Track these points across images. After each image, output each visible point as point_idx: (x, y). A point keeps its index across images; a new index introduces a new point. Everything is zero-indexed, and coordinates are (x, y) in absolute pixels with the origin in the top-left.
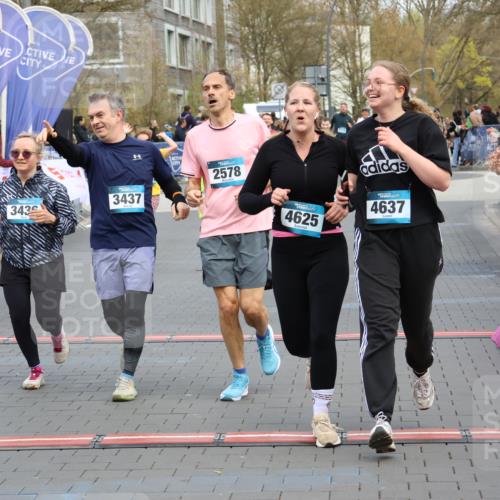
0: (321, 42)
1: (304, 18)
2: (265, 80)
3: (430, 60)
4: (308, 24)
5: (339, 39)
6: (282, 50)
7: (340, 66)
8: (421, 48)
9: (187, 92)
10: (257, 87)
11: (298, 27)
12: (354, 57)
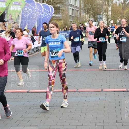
0: (101, 10)
1: (97, 5)
2: (89, 18)
3: (123, 13)
4: (98, 6)
5: (105, 9)
6: (93, 12)
7: (105, 15)
8: (122, 11)
9: (73, 20)
10: (87, 19)
11: (96, 7)
12: (108, 13)
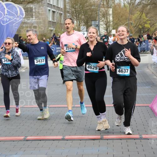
0: (97, 13)
1: (91, 6)
2: (79, 25)
3: (131, 19)
4: (93, 8)
5: (102, 13)
6: (84, 16)
7: (103, 21)
8: (128, 15)
9: (54, 29)
10: (76, 28)
11: (90, 9)
12: (107, 18)
